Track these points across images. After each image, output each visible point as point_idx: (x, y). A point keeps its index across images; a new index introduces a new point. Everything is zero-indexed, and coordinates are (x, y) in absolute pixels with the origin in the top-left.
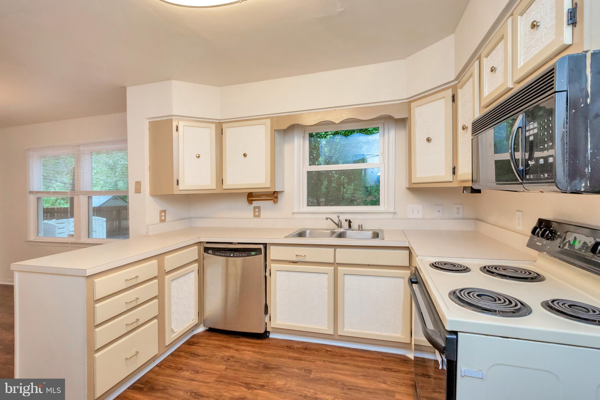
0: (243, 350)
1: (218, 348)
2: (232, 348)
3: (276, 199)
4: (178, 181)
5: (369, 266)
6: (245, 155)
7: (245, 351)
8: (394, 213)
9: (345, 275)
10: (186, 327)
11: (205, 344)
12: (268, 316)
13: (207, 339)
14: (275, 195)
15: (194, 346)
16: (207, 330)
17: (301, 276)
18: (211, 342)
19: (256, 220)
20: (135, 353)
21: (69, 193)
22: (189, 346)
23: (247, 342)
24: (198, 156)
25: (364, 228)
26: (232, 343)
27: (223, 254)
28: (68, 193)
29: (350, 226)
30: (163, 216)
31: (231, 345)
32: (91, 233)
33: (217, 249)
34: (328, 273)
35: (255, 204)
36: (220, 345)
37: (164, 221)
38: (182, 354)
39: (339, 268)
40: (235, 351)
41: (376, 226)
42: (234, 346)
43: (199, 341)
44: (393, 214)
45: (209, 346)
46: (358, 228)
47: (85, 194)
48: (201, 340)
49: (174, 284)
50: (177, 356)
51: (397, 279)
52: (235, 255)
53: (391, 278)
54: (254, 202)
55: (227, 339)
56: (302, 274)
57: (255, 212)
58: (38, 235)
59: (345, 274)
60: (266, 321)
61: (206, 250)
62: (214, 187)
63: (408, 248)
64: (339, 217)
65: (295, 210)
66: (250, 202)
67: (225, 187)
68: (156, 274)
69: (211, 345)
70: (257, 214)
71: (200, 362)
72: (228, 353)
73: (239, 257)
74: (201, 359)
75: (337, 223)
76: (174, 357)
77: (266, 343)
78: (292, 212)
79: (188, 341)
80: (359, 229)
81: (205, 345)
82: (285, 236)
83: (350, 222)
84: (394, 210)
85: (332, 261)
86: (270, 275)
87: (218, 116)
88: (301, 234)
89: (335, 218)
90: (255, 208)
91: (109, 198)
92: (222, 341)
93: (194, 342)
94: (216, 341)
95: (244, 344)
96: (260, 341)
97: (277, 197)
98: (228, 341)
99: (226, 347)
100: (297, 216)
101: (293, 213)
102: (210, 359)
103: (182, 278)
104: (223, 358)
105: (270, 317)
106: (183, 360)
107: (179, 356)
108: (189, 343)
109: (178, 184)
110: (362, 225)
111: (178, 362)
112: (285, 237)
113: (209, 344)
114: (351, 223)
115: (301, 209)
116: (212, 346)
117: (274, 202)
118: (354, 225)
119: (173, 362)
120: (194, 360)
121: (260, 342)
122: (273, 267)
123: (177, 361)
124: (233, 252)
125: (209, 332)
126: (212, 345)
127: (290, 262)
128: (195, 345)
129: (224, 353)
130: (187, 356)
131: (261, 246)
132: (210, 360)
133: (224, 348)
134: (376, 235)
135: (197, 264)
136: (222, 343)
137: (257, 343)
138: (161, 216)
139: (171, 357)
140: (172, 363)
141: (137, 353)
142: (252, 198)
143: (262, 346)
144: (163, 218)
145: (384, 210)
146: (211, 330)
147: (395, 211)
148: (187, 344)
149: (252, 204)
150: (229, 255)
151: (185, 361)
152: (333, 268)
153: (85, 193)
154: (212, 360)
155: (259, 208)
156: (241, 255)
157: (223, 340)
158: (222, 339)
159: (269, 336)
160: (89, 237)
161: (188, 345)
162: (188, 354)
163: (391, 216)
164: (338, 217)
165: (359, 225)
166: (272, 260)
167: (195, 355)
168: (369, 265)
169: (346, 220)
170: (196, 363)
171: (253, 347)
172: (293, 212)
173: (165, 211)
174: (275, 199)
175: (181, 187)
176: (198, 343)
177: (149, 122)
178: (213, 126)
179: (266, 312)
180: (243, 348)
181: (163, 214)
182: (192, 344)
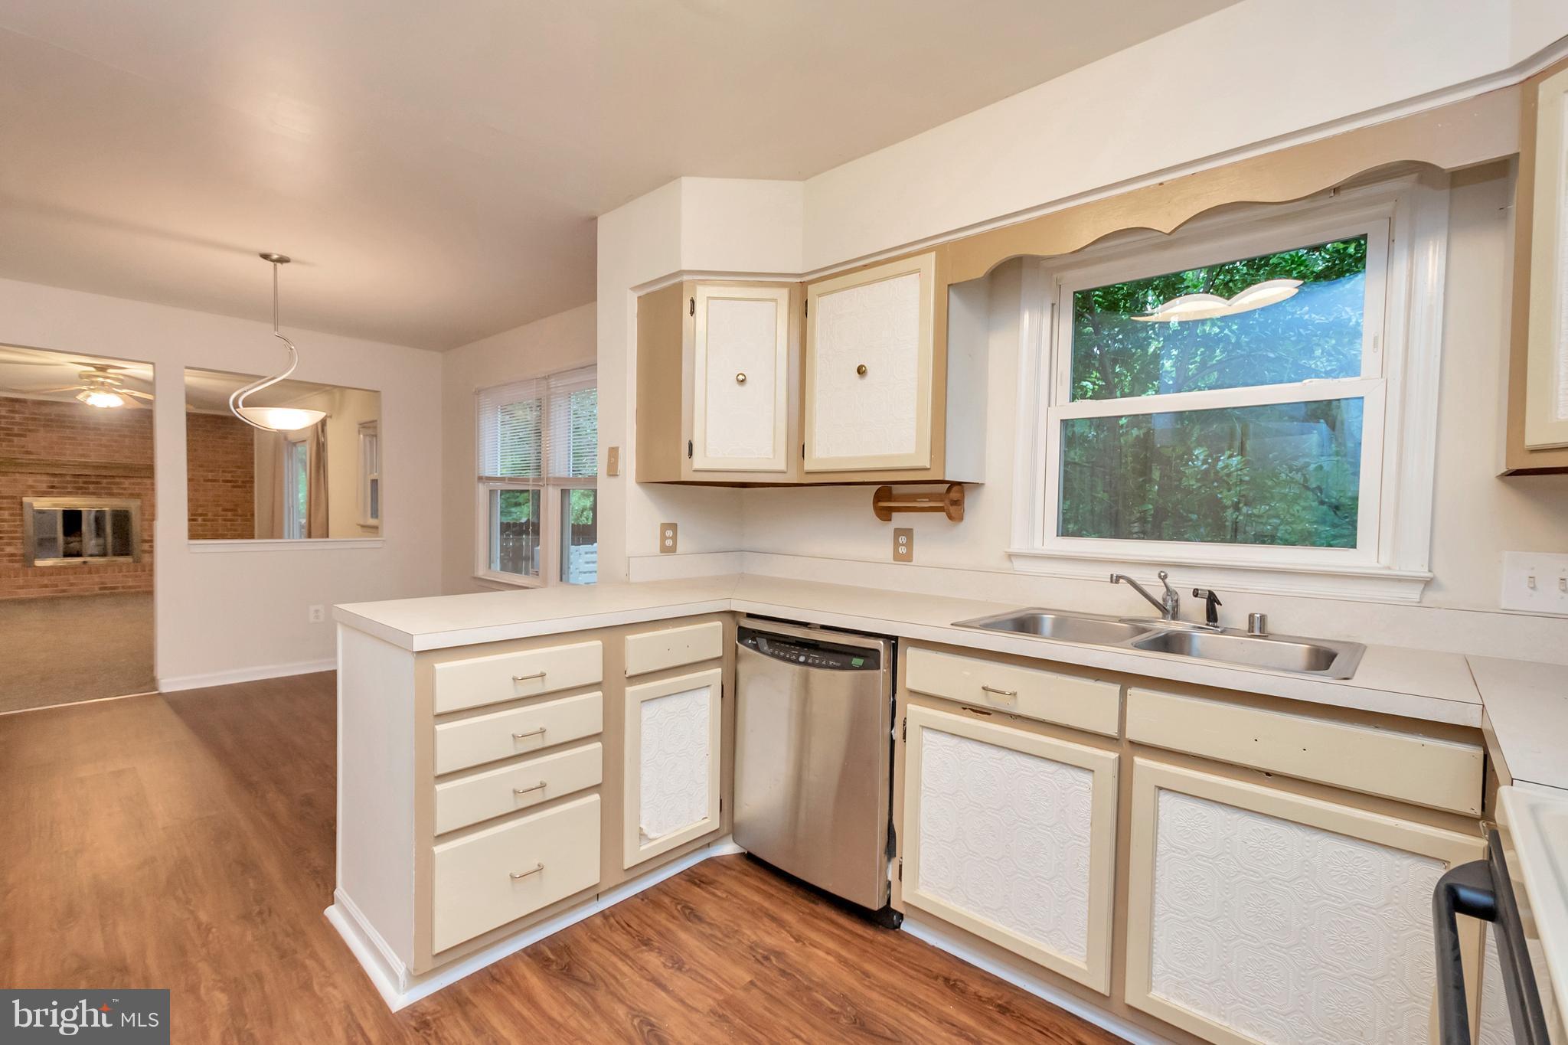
0: (814, 945)
1: (753, 913)
2: (788, 928)
3: (954, 507)
4: (691, 445)
5: (1268, 776)
6: (861, 371)
7: (818, 948)
8: (1428, 583)
9: (1162, 793)
10: (684, 833)
11: (726, 891)
12: (895, 862)
13: (736, 878)
14: (954, 495)
15: (699, 890)
16: (743, 854)
17: (1000, 760)
18: (744, 892)
19: (903, 569)
20: (536, 867)
21: (531, 482)
22: (689, 884)
23: (833, 922)
24: (741, 377)
25: (1270, 627)
26: (792, 912)
27: (782, 654)
28: (528, 481)
29: (1212, 616)
30: (671, 538)
31: (789, 917)
32: (566, 573)
33: (773, 637)
34: (1093, 771)
35: (900, 520)
36: (761, 909)
37: (672, 550)
38: (667, 900)
39: (1139, 760)
40: (792, 940)
41: (1329, 631)
42: (794, 921)
43: (716, 878)
44: (1423, 586)
45: (735, 900)
46: (1247, 628)
47: (557, 485)
48: (722, 879)
49: (649, 712)
50: (652, 902)
51: (1407, 862)
52: (810, 661)
53: (1377, 847)
54: (895, 515)
55: (781, 895)
56: (1002, 753)
57: (897, 545)
58: (490, 567)
59: (1161, 788)
60: (890, 878)
61: (744, 634)
62: (782, 467)
63: (1474, 735)
64: (1166, 577)
65: (1017, 547)
66: (885, 514)
67: (809, 466)
68: (597, 677)
69: (738, 899)
70: (902, 550)
71: (697, 939)
72: (774, 939)
73: (820, 666)
74: (701, 932)
75: (1161, 602)
76: (647, 903)
77: (885, 946)
78: (1007, 550)
79: (692, 871)
80: (1251, 629)
81: (724, 895)
82: (952, 622)
83: (1212, 600)
84: (1427, 570)
85: (1112, 730)
86: (904, 738)
87: (795, 264)
88: (1026, 624)
89: (1149, 579)
90: (898, 532)
92: (770, 896)
93: (703, 879)
94: (753, 892)
95: (823, 925)
96: (868, 932)
97: (958, 503)
98: (785, 903)
99: (774, 919)
100: (1019, 565)
101: (1010, 556)
102: (720, 940)
103: (675, 700)
104: (754, 950)
105: (901, 866)
106: (661, 918)
107: (657, 905)
108: (693, 877)
109: (691, 454)
110: (1263, 618)
111: (649, 922)
112: (952, 624)
113: (735, 895)
114: (1219, 603)
115: (1038, 544)
116: (741, 903)
117: (950, 517)
118: (1233, 613)
119: (637, 916)
120: (687, 929)
121: (869, 937)
122: (914, 712)
123: (646, 916)
124: (806, 649)
125: (747, 862)
126: (742, 900)
127: (964, 709)
128: (702, 885)
129: (761, 934)
130: (676, 913)
131: (879, 644)
132: (720, 943)
133: (766, 920)
134: (1322, 659)
135: (719, 670)
136: (767, 904)
137: (861, 937)
138: (663, 538)
139: (639, 900)
140: (636, 919)
141: (540, 869)
142: (890, 501)
143: (871, 950)
144: (669, 543)
145: (1380, 568)
146: (750, 857)
147: (1430, 575)
148: (687, 878)
149: (891, 520)
150: (794, 657)
151: (664, 922)
152: (1114, 756)
153: (557, 481)
154: (725, 945)
155: (908, 533)
156: (824, 662)
157: (773, 895)
158: (773, 891)
159: (900, 924)
160: (561, 580)
161: (689, 881)
162: (679, 907)
163: (1413, 593)
164: (1163, 578)
165: (1251, 616)
166: (913, 692)
167: (692, 914)
168: (1268, 774)
169: (1196, 593)
170: (688, 939)
171: (846, 944)
172: (1010, 550)
173: (674, 527)
174: (952, 509)
175: (700, 461)
176: (711, 883)
177: (639, 298)
178: (783, 295)
179: (891, 850)
180: (814, 936)
181: (669, 533)
182: (698, 882)
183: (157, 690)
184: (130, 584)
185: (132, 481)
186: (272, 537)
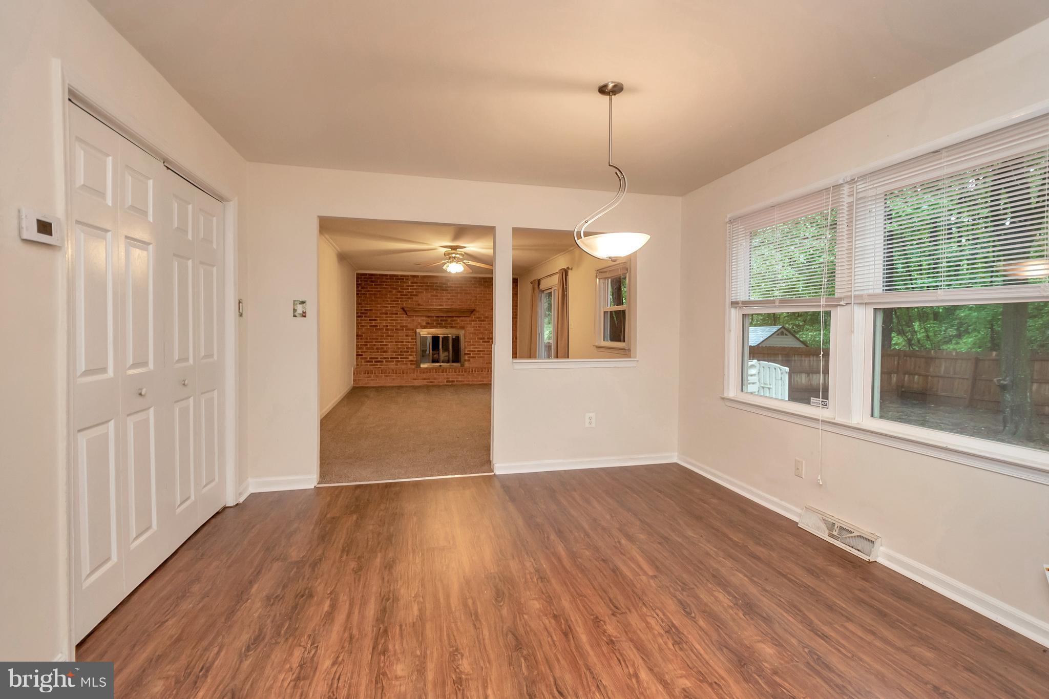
91: (772, 333)
183: (493, 472)
184: (460, 380)
185: (461, 319)
186: (530, 357)
